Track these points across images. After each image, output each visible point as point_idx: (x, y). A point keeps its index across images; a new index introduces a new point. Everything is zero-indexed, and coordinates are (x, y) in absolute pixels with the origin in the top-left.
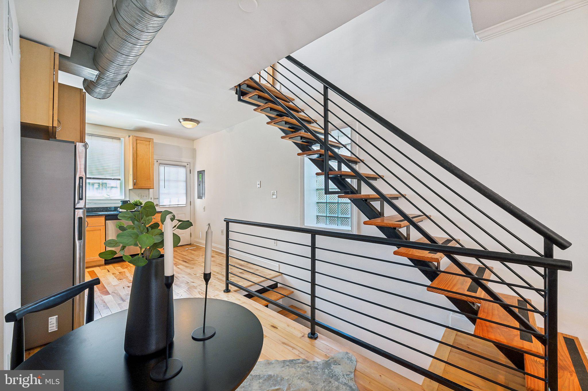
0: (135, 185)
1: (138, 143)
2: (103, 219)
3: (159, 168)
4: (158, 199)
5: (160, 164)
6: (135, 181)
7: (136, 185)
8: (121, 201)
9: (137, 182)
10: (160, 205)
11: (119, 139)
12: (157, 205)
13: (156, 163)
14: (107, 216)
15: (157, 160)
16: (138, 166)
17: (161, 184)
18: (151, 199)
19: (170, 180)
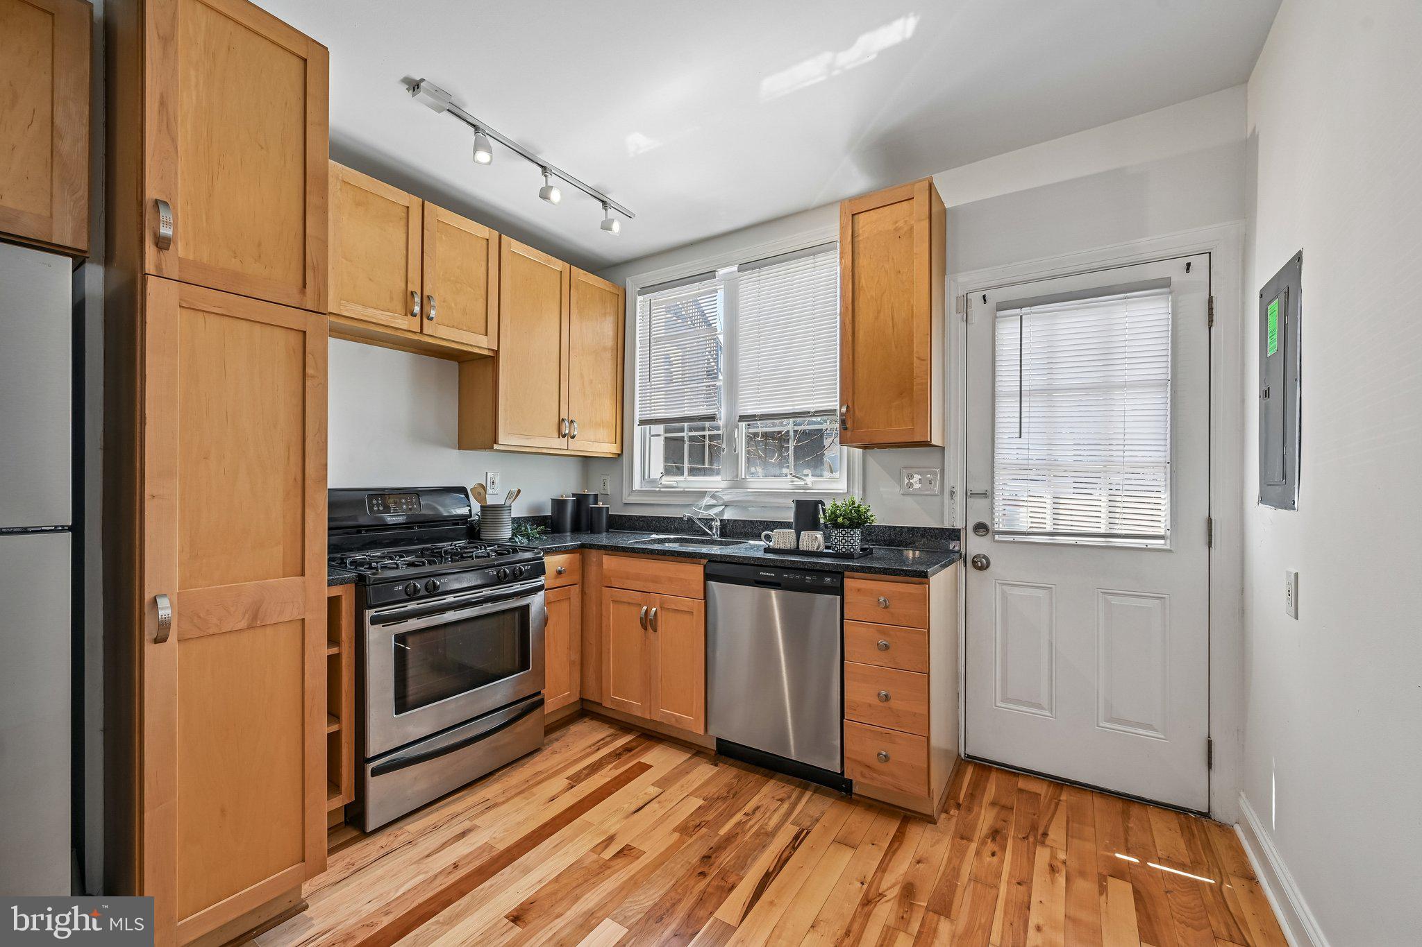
0: (845, 428)
1: (862, 228)
2: (695, 572)
3: (994, 328)
4: (988, 495)
5: (1002, 307)
6: (844, 409)
7: (853, 429)
9: (858, 414)
10: (997, 527)
11: (833, 247)
12: (981, 528)
13: (978, 311)
14: (712, 559)
15: (984, 293)
16: (861, 335)
17: (1007, 411)
18: (952, 493)
19: (1049, 392)
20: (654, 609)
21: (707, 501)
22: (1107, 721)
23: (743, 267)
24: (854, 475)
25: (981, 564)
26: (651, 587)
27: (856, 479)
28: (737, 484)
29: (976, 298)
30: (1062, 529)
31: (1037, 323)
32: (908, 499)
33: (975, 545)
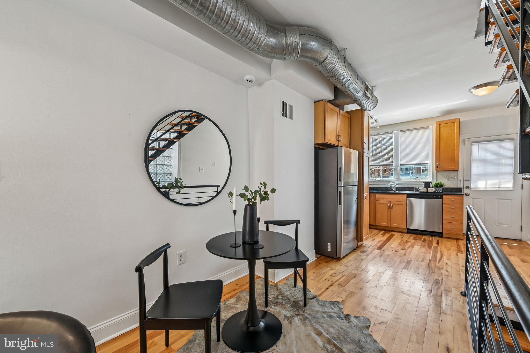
0: (437, 168)
1: (442, 127)
3: (471, 147)
4: (469, 180)
5: (473, 142)
6: (437, 164)
7: (439, 168)
8: (424, 183)
9: (440, 165)
10: (471, 187)
11: (427, 128)
12: (467, 187)
13: (467, 143)
14: (408, 194)
15: (469, 139)
16: (441, 149)
17: (474, 164)
18: (460, 180)
19: (485, 160)
20: (392, 205)
21: (391, 183)
22: (498, 224)
23: (401, 131)
24: (434, 177)
25: (467, 195)
26: (391, 200)
27: (434, 178)
28: (398, 179)
29: (467, 140)
30: (487, 187)
31: (482, 146)
32: (448, 182)
33: (465, 191)
